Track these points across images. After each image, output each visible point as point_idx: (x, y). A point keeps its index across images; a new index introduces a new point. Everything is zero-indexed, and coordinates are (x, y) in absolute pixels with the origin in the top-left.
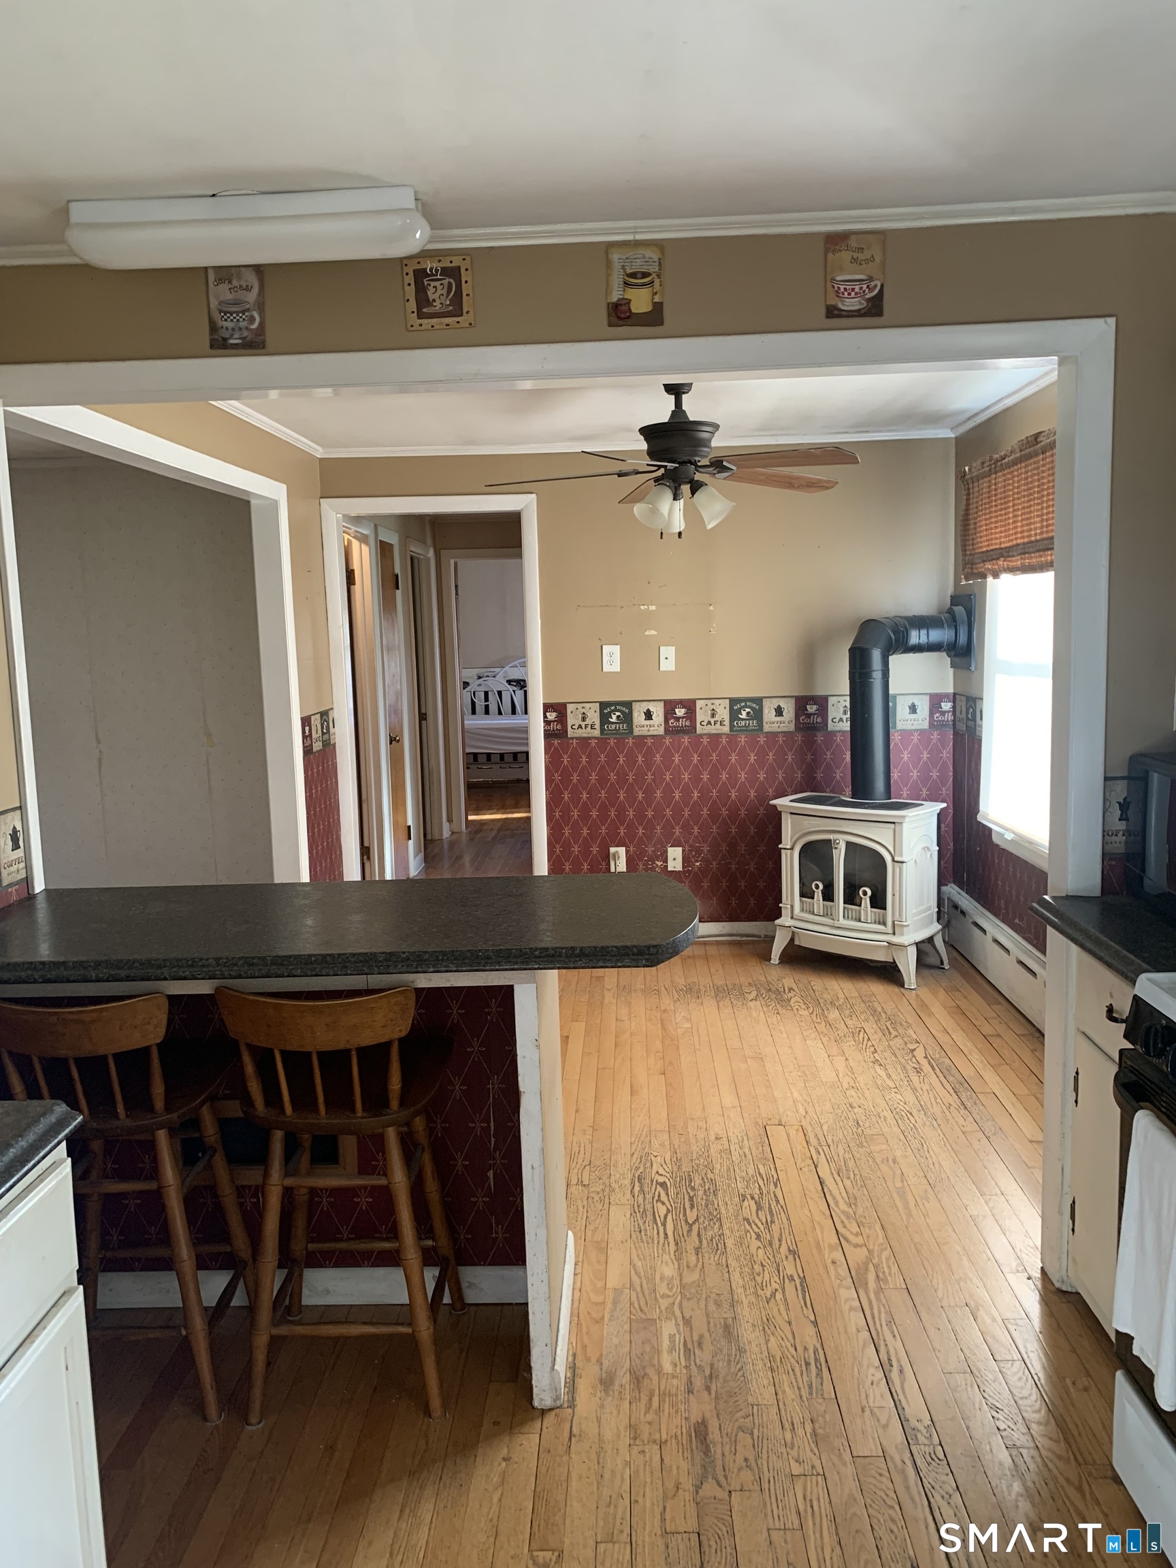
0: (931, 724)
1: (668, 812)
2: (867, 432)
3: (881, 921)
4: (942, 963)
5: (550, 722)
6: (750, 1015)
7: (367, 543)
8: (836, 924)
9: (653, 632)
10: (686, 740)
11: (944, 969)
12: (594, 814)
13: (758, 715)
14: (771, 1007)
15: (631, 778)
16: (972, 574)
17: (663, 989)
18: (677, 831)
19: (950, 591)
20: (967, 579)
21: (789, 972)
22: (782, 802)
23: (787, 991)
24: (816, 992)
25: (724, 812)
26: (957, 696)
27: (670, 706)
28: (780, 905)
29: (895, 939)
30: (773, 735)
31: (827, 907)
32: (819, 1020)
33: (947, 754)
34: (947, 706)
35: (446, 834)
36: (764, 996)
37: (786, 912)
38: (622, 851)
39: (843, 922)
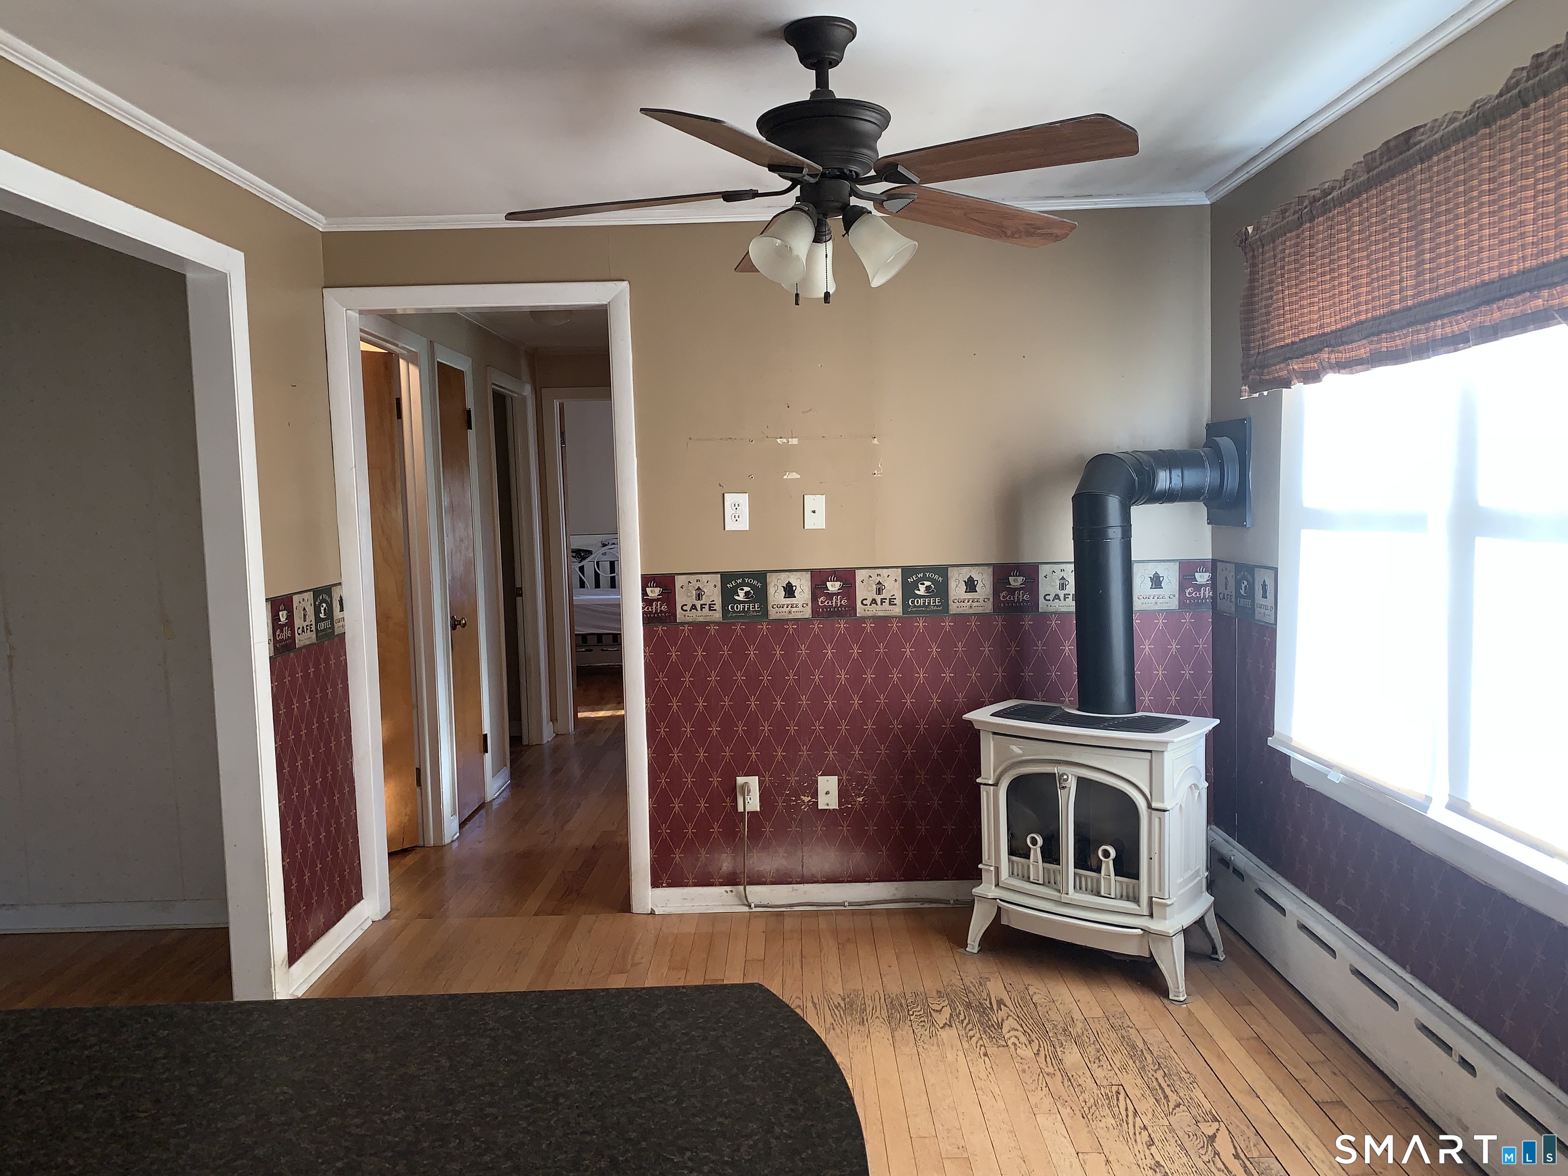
0: (1183, 603)
1: (818, 727)
2: (1090, 196)
3: (1131, 895)
4: (1215, 951)
5: (652, 601)
6: (944, 1057)
7: (416, 364)
8: (1064, 897)
9: (794, 476)
10: (842, 625)
11: (1218, 960)
12: (715, 729)
13: (941, 590)
14: (974, 1040)
15: (766, 678)
16: (1262, 381)
17: (810, 1004)
18: (831, 753)
19: (1206, 417)
20: (1253, 390)
21: (995, 969)
22: (981, 716)
23: (995, 1007)
24: (1039, 1008)
25: (896, 726)
26: (1219, 564)
27: (819, 578)
28: (980, 866)
29: (1154, 925)
30: (962, 619)
31: (1049, 870)
32: (1051, 1070)
33: (1204, 644)
34: (1202, 578)
35: (548, 735)
36: (962, 1017)
37: (988, 877)
38: (753, 782)
39: (1074, 896)
